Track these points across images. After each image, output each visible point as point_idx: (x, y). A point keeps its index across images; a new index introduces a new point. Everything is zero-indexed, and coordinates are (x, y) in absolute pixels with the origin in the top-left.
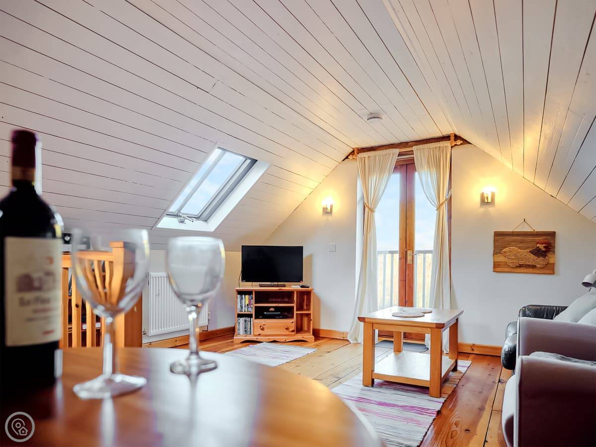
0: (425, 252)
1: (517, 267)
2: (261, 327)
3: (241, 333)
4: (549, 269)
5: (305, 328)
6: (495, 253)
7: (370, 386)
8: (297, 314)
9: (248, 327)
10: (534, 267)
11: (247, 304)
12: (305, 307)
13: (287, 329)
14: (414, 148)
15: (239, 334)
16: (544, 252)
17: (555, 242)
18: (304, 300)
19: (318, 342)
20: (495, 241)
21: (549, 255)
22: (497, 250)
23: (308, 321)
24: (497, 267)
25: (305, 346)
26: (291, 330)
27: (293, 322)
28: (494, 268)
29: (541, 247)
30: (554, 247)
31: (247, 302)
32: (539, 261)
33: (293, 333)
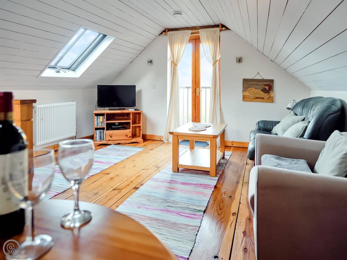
0: (206, 88)
1: (255, 98)
2: (110, 135)
3: (98, 140)
4: (271, 100)
5: (138, 134)
6: (243, 91)
7: (177, 172)
8: (132, 126)
9: (102, 136)
10: (263, 98)
11: (101, 122)
12: (137, 122)
13: (126, 136)
14: (200, 30)
15: (96, 140)
16: (268, 90)
17: (273, 85)
18: (136, 118)
19: (146, 143)
20: (243, 84)
21: (271, 92)
22: (245, 89)
23: (139, 130)
24: (245, 98)
25: (138, 146)
26: (129, 136)
27: (130, 132)
28: (243, 99)
29: (267, 88)
30: (273, 88)
31: (101, 121)
32: (266, 96)
33: (130, 138)
